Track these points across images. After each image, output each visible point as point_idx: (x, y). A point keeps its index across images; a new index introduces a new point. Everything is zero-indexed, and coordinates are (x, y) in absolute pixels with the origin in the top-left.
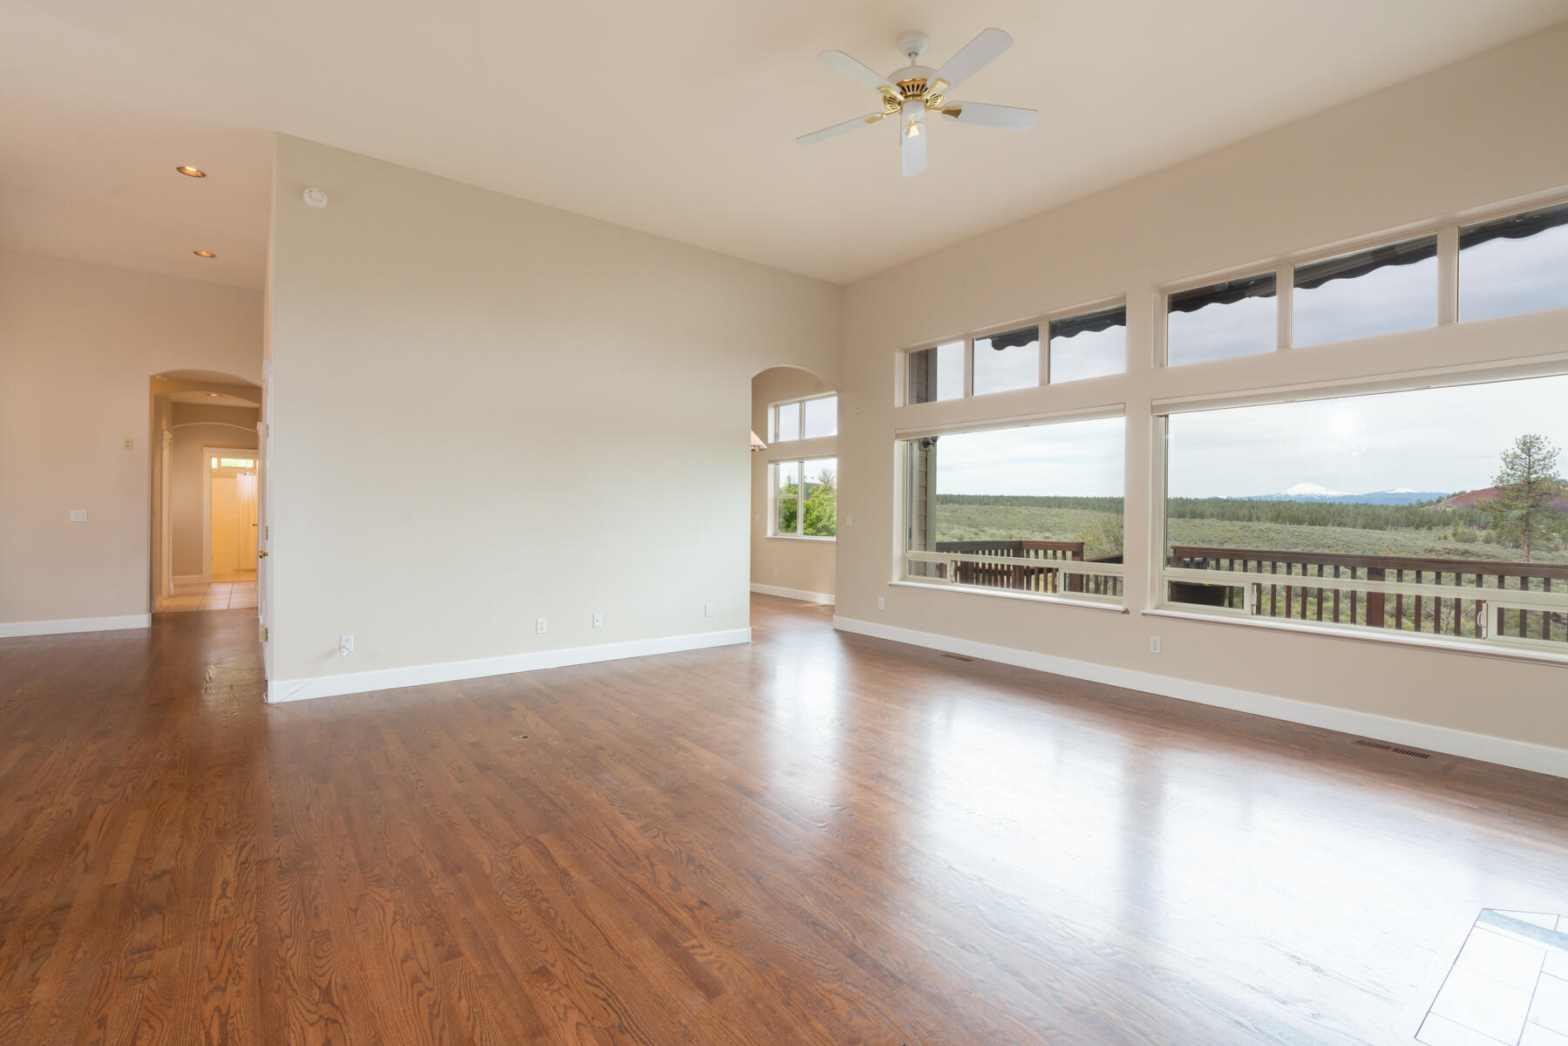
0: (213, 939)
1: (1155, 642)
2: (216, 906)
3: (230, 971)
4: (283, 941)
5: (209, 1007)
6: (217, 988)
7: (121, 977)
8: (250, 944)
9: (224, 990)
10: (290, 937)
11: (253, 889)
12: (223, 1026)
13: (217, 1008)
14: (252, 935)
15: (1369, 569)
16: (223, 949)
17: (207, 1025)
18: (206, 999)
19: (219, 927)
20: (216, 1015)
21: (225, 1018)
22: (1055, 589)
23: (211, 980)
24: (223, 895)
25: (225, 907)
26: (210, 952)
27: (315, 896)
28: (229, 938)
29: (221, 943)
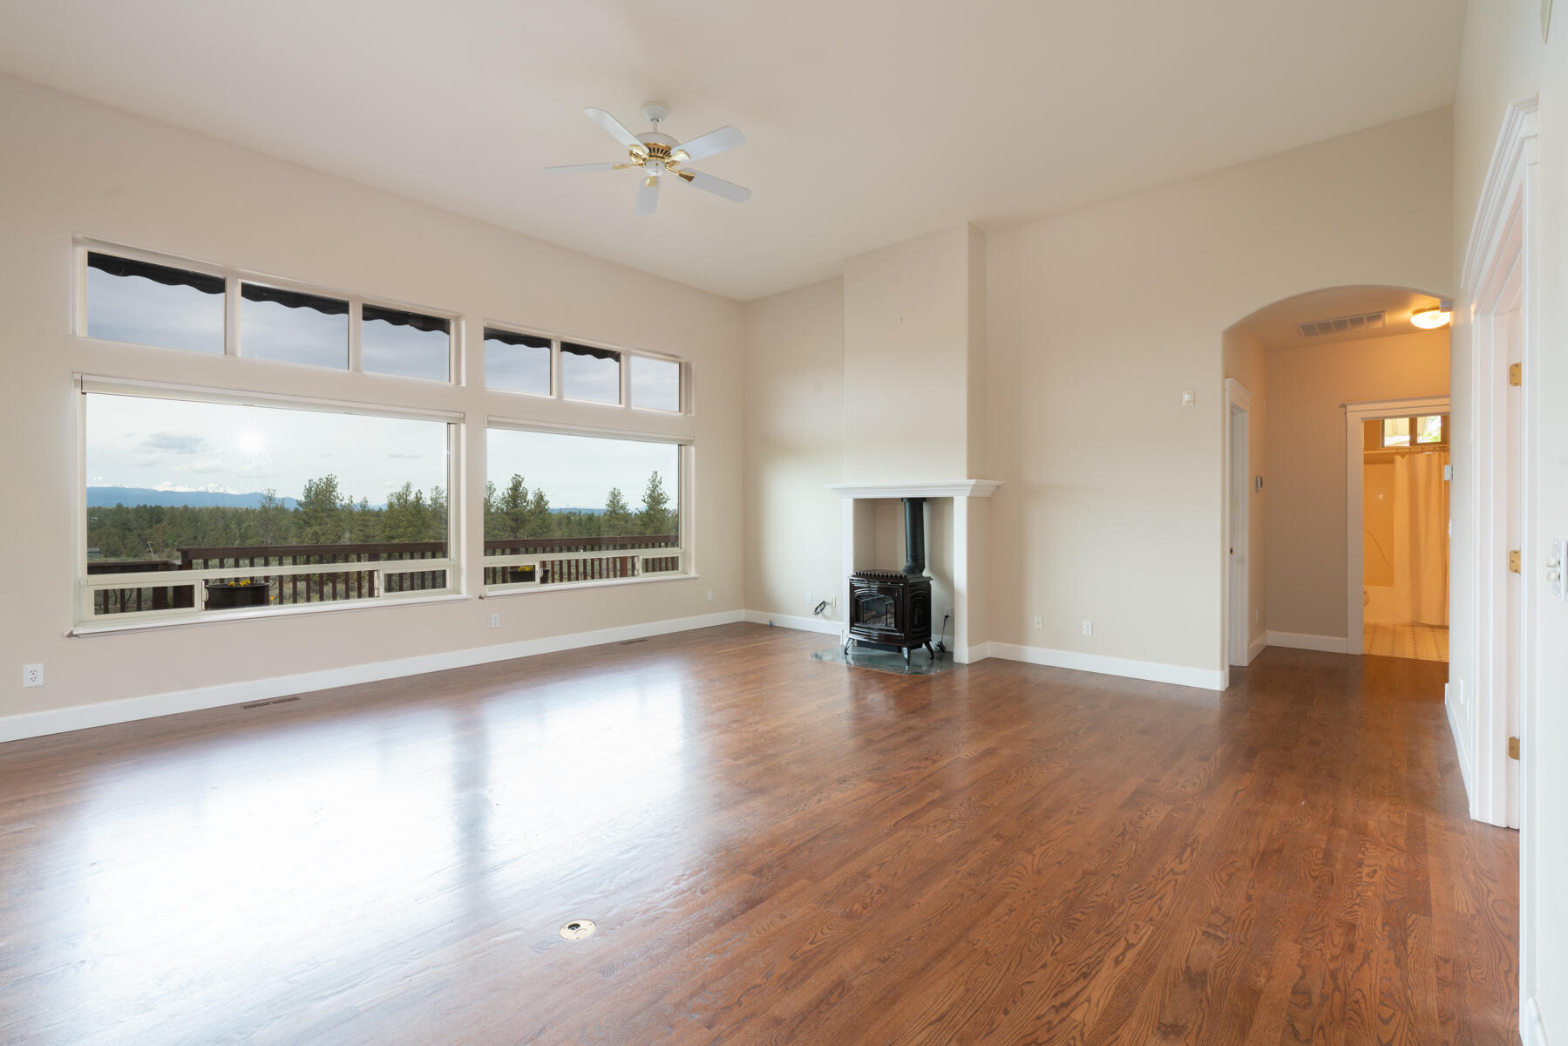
0: (1160, 909)
1: (495, 618)
2: (1141, 939)
3: (1163, 878)
4: (1118, 876)
5: (1186, 866)
6: (1176, 874)
7: (1233, 922)
8: (1140, 887)
9: (1172, 870)
10: (1113, 874)
11: (1103, 934)
12: (1182, 853)
13: (1181, 863)
14: (1134, 892)
15: (369, 554)
16: (1157, 897)
17: (1190, 859)
18: (1184, 872)
19: (1150, 916)
20: (1183, 860)
21: (1180, 856)
22: (371, 594)
23: (1176, 880)
24: (1129, 946)
25: (1135, 933)
26: (1167, 900)
27: (1068, 892)
28: (1149, 902)
29: (1156, 902)
